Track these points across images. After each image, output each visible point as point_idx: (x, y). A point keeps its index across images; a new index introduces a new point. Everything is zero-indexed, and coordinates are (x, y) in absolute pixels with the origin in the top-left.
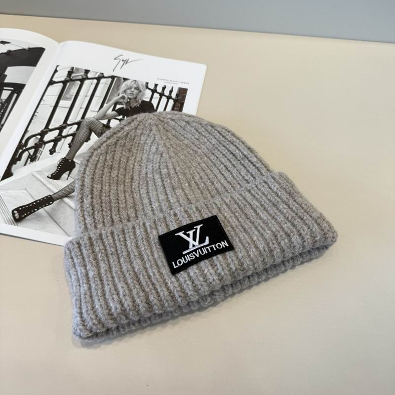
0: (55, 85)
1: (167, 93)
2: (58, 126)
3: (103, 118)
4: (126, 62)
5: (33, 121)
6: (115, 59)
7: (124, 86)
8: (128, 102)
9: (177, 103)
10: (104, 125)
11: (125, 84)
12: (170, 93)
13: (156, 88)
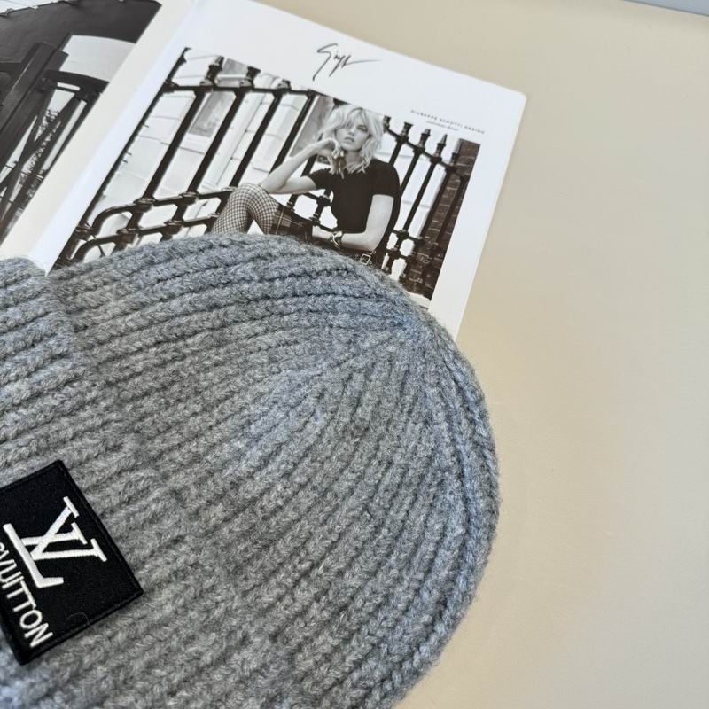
0: (177, 93)
1: (431, 147)
2: (175, 194)
3: (280, 190)
4: (343, 61)
5: (117, 173)
6: (319, 51)
7: (334, 118)
8: (339, 158)
9: (453, 176)
10: (281, 206)
11: (337, 115)
12: (438, 148)
13: (407, 132)
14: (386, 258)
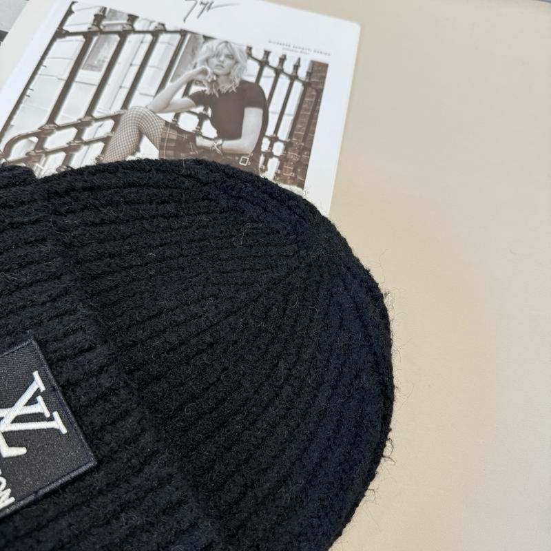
0: (68, 38)
1: (288, 67)
2: (74, 119)
3: (164, 109)
4: (207, 6)
5: (22, 106)
7: (204, 50)
8: (213, 81)
9: (309, 89)
10: (167, 123)
11: (207, 47)
12: (294, 69)
13: (267, 58)
14: (262, 158)
